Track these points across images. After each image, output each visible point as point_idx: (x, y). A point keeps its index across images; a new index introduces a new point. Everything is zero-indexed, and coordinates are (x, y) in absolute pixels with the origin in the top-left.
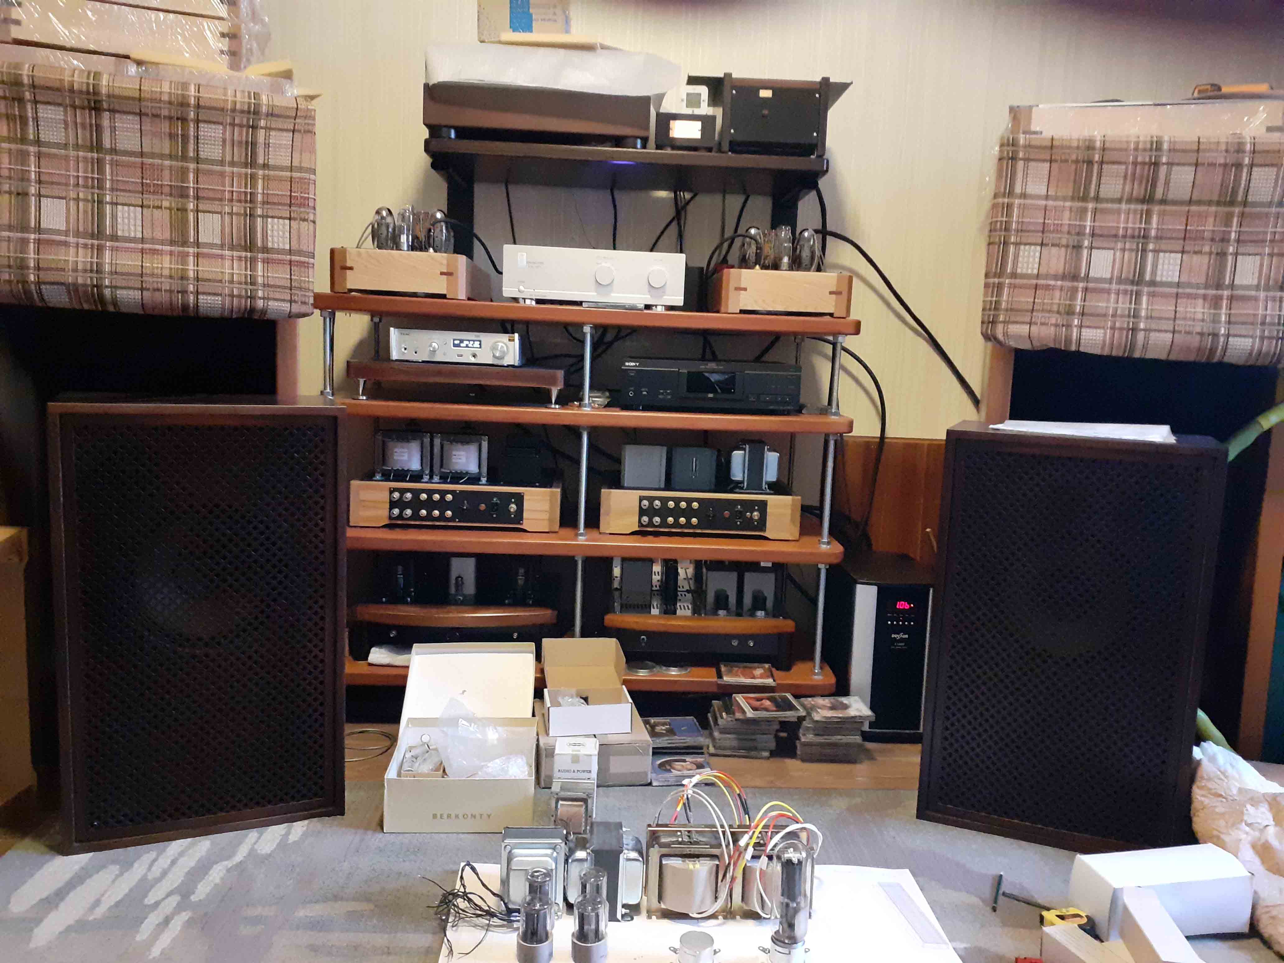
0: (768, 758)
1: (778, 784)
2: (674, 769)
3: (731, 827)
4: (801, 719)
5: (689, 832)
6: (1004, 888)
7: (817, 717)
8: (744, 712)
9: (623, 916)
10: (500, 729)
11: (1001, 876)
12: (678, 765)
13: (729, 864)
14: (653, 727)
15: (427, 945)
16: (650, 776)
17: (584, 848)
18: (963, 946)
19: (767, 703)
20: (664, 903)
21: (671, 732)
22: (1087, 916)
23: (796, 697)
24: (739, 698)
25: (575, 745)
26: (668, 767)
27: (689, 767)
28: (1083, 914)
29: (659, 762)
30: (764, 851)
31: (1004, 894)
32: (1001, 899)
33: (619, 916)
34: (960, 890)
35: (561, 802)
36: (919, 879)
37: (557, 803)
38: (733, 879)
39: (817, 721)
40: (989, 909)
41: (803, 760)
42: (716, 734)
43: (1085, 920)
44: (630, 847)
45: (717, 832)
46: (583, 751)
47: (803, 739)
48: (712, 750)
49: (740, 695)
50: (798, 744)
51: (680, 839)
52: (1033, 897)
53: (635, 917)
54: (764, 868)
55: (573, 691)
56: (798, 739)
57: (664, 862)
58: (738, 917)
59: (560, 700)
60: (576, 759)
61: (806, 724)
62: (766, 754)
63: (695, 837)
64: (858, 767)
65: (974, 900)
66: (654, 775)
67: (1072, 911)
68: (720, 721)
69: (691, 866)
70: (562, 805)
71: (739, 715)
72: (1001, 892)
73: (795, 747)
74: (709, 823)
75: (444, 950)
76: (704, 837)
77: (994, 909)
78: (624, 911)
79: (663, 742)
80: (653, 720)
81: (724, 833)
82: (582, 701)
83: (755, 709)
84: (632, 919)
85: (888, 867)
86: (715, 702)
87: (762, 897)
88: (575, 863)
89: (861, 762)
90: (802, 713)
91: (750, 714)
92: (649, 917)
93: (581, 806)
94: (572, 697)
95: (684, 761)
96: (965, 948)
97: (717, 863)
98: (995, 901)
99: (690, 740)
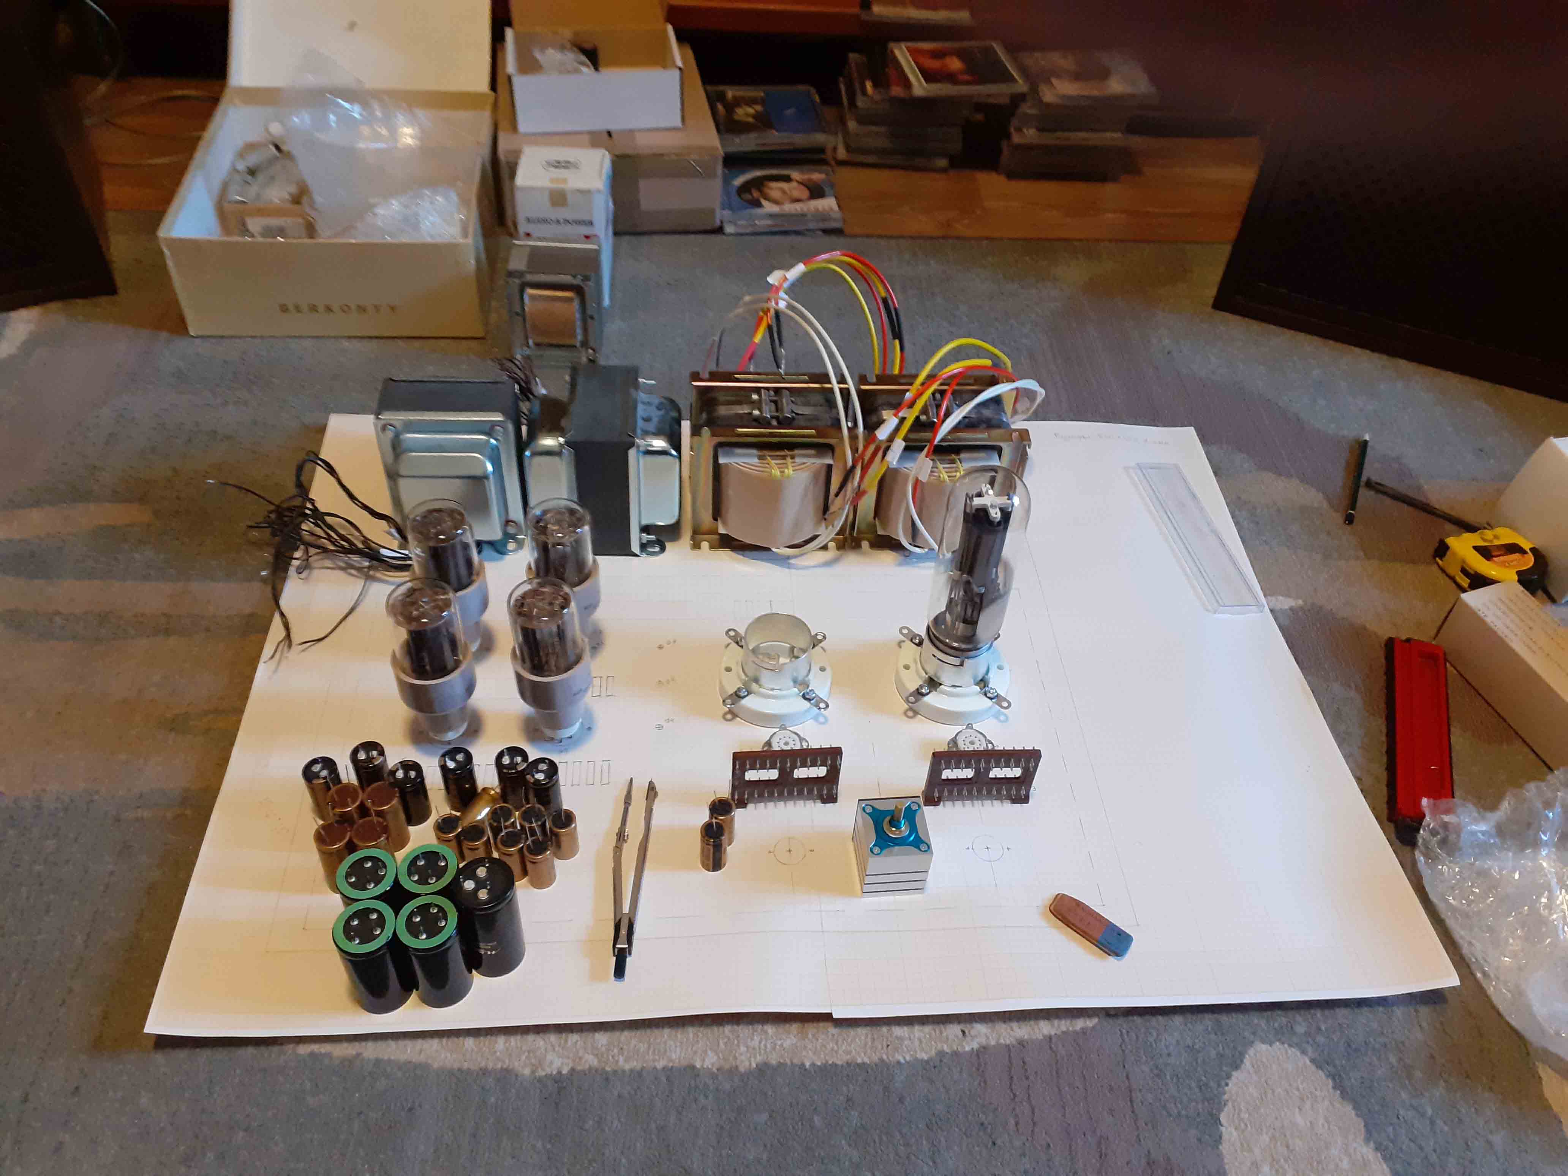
0: (944, 170)
1: (960, 229)
2: (767, 198)
3: (862, 379)
4: (1018, 99)
5: (777, 391)
6: (1370, 472)
7: (1048, 96)
8: (907, 84)
9: (643, 547)
10: (420, 113)
11: (1366, 443)
12: (775, 189)
13: (854, 467)
14: (730, 108)
15: (248, 610)
16: (721, 214)
17: (555, 429)
18: (1286, 603)
19: (955, 64)
20: (725, 523)
21: (763, 122)
22: (1533, 550)
23: (1013, 49)
24: (902, 53)
25: (558, 165)
26: (756, 194)
27: (796, 194)
28: (1526, 546)
29: (739, 181)
30: (931, 441)
31: (1369, 484)
32: (1365, 495)
33: (635, 548)
34: (1289, 476)
35: (530, 291)
36: (1214, 448)
37: (522, 291)
38: (860, 493)
39: (1048, 105)
40: (1339, 518)
41: (1012, 175)
42: (852, 125)
43: (1529, 561)
44: (651, 427)
45: (831, 390)
46: (574, 181)
47: (1016, 139)
48: (842, 154)
49: (903, 45)
50: (1004, 144)
51: (756, 412)
52: (1419, 488)
53: (668, 545)
54: (924, 478)
55: (567, 33)
56: (1008, 136)
57: (722, 461)
58: (865, 544)
59: (538, 55)
60: (559, 198)
61: (1027, 109)
62: (943, 163)
63: (788, 408)
64: (1110, 189)
65: (1313, 497)
66: (727, 213)
67: (1506, 536)
68: (861, 102)
69: (776, 472)
70: (533, 297)
71: (897, 91)
72: (1364, 478)
73: (1000, 152)
74: (817, 371)
75: (276, 631)
76: (807, 404)
77: (1349, 520)
78: (646, 537)
79: (747, 143)
80: (731, 93)
81: (846, 394)
82: (583, 58)
83: (929, 76)
84: (663, 549)
85: (1155, 421)
86: (853, 56)
87: (913, 523)
88: (538, 459)
89: (1115, 179)
90: (1021, 86)
91: (920, 87)
92: (696, 546)
93: (569, 300)
94: (562, 48)
95: (787, 179)
96: (1291, 609)
97: (831, 462)
98: (1353, 505)
99: (800, 140)
